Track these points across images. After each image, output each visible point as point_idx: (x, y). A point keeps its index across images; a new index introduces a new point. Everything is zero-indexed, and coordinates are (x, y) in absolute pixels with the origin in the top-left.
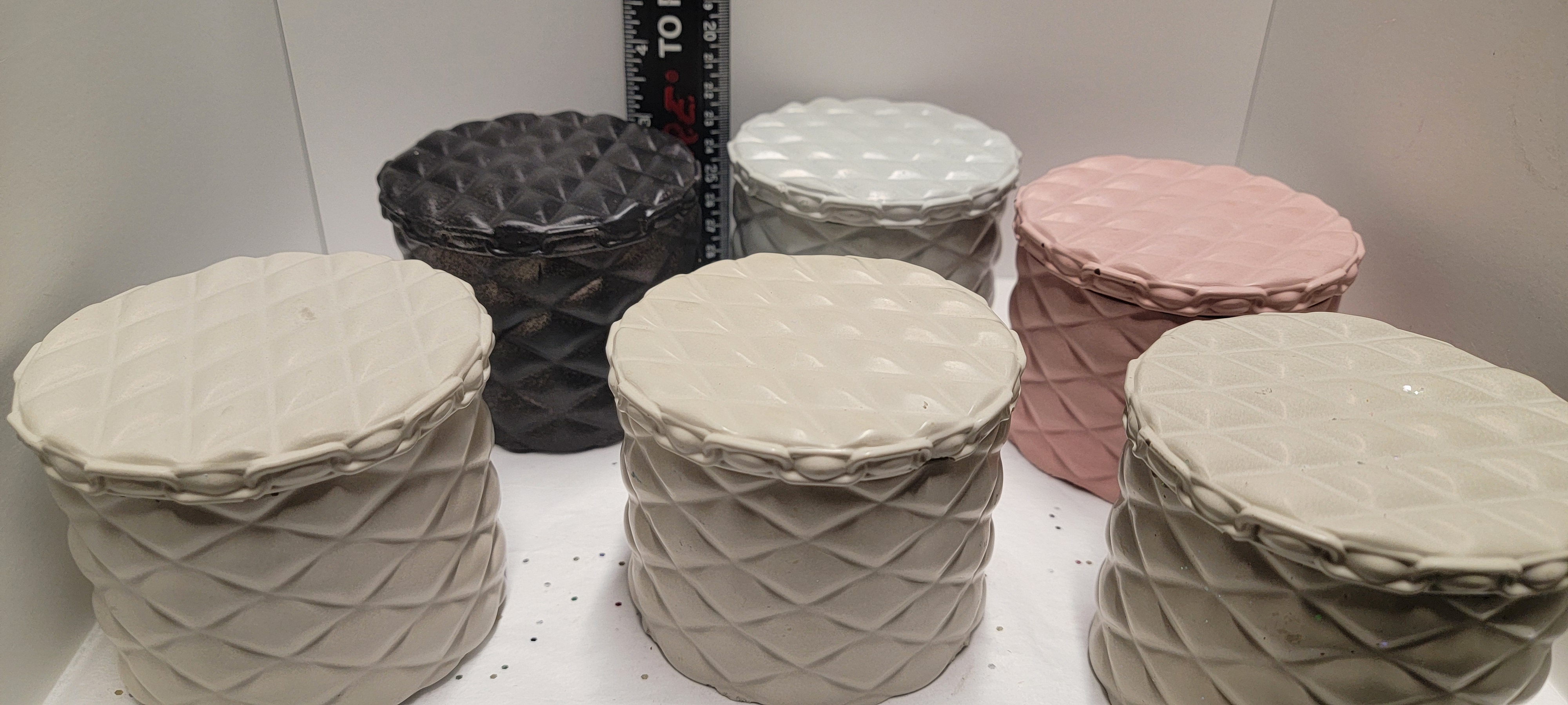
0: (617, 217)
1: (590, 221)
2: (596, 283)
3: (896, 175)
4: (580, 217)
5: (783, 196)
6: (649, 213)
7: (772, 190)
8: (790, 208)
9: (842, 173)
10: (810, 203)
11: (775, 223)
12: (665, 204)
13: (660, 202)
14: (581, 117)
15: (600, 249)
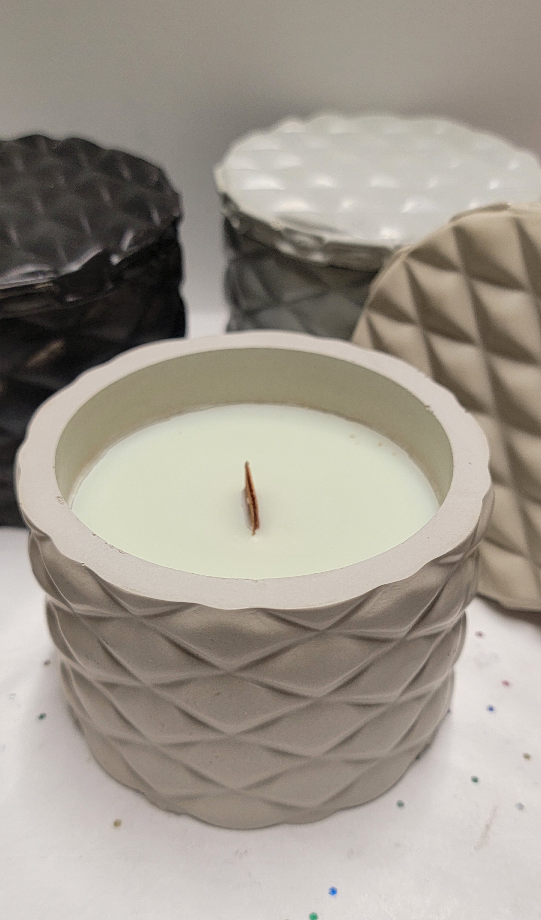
0: (75, 267)
1: (42, 273)
2: (56, 346)
3: (409, 206)
4: (30, 269)
5: (278, 234)
6: (115, 260)
7: (264, 226)
8: (286, 248)
9: (347, 204)
10: (309, 242)
11: (269, 265)
12: (136, 249)
13: (130, 246)
14: (48, 141)
15: (57, 306)
